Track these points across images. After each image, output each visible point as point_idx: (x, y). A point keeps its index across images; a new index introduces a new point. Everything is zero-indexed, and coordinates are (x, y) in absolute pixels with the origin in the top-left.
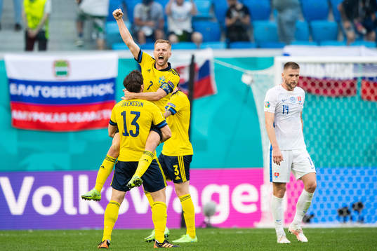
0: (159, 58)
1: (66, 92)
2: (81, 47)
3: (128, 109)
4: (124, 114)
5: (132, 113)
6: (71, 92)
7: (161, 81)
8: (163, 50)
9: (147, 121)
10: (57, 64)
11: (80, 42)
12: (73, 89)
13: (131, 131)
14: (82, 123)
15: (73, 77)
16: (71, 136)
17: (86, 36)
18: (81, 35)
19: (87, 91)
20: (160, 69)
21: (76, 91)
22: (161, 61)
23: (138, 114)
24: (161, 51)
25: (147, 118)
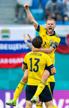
0: (50, 29)
1: (8, 47)
2: (16, 23)
3: (34, 57)
4: (31, 59)
5: (35, 59)
6: (11, 47)
7: (51, 42)
8: (52, 24)
9: (43, 64)
10: (3, 31)
11: (16, 20)
12: (12, 45)
13: (34, 69)
14: (16, 64)
15: (12, 39)
16: (10, 71)
17: (19, 16)
18: (17, 16)
19: (19, 46)
20: (50, 35)
21: (13, 47)
22: (50, 30)
23: (38, 60)
24: (50, 25)
25: (43, 63)
